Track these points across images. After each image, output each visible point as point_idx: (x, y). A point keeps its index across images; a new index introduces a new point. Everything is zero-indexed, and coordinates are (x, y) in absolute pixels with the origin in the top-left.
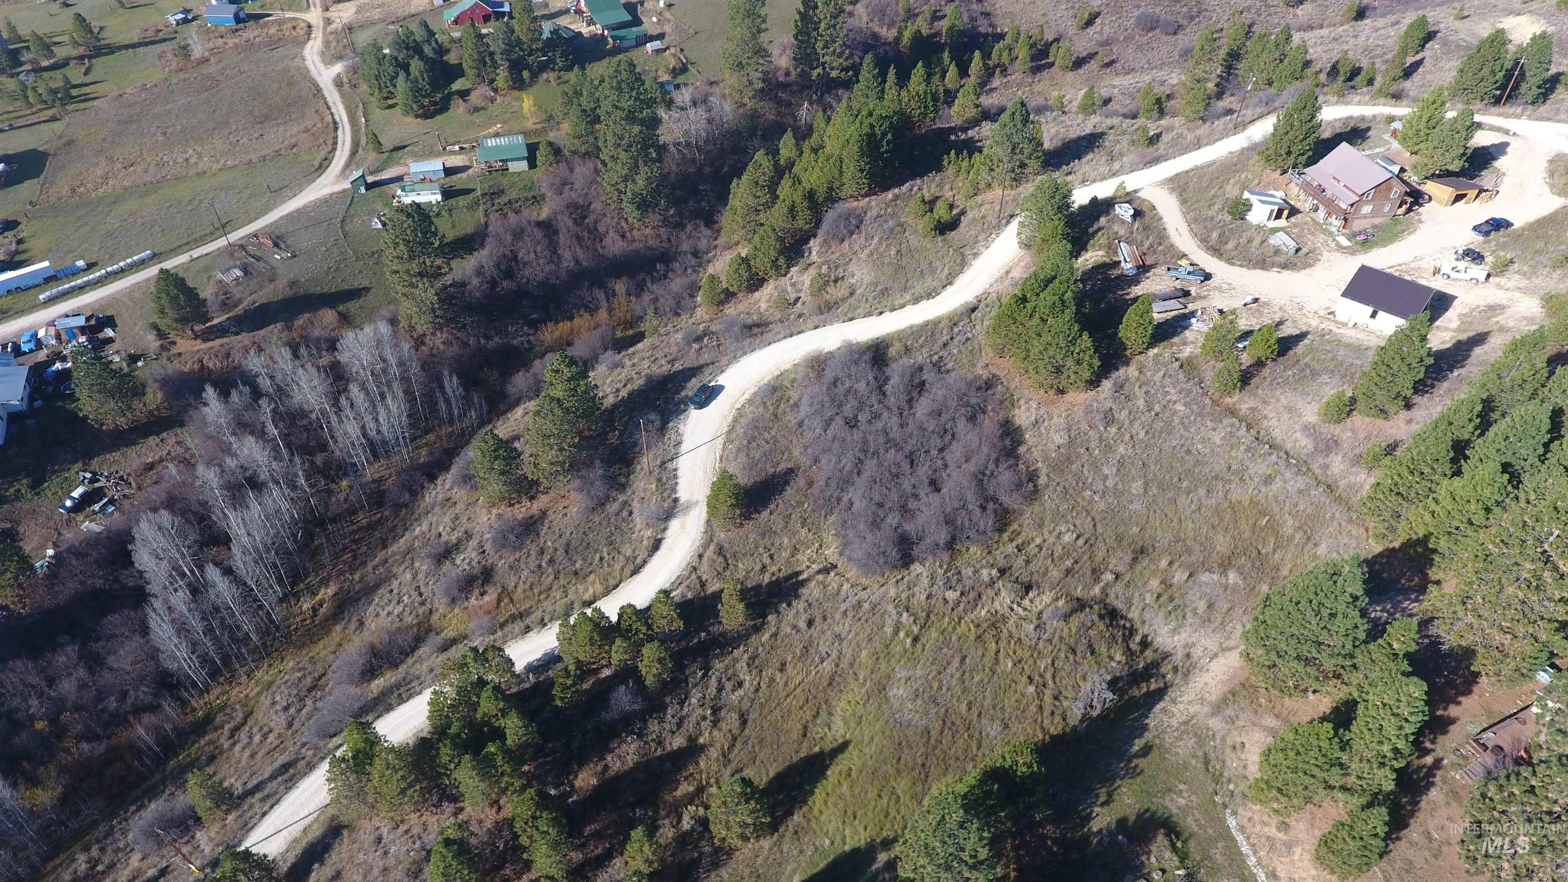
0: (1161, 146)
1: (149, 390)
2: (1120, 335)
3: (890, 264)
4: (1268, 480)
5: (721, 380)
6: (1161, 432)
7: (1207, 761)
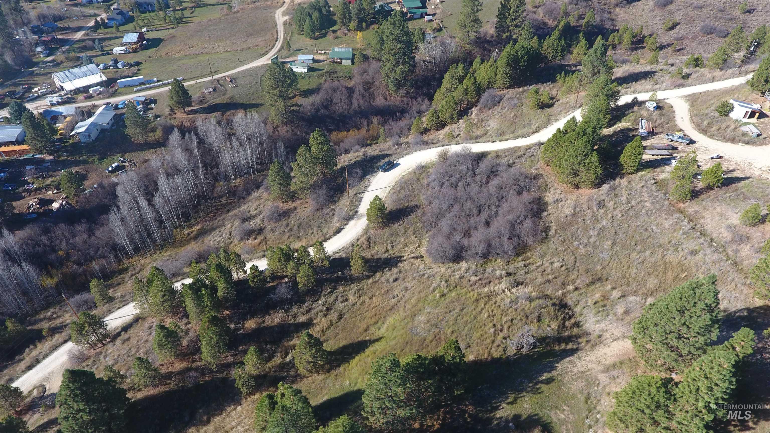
0: (690, 81)
1: (158, 130)
2: (621, 160)
3: (509, 120)
4: (693, 253)
5: (400, 161)
6: (632, 217)
7: (588, 398)
